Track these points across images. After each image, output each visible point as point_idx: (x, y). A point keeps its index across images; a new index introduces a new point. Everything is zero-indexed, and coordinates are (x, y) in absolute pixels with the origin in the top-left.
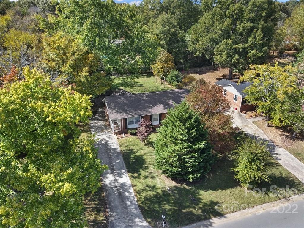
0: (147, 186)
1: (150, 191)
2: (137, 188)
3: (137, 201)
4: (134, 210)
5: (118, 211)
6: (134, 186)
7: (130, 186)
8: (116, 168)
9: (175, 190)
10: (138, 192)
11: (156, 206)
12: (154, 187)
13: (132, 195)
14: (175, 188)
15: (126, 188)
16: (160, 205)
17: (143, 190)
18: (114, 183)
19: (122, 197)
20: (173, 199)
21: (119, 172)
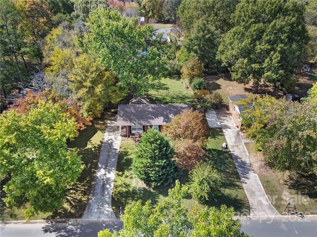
0: (124, 184)
1: (125, 187)
2: (116, 184)
3: (113, 193)
4: (108, 198)
5: (97, 197)
6: (115, 181)
7: (113, 181)
8: (110, 165)
9: (142, 190)
10: (116, 187)
11: (123, 199)
12: (129, 185)
13: (111, 188)
14: (143, 189)
15: (109, 182)
16: (126, 199)
17: (120, 186)
18: (103, 176)
19: (104, 187)
20: (137, 196)
21: (110, 169)
